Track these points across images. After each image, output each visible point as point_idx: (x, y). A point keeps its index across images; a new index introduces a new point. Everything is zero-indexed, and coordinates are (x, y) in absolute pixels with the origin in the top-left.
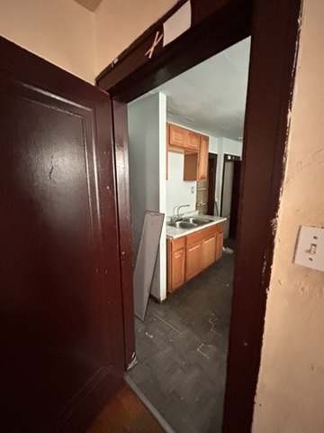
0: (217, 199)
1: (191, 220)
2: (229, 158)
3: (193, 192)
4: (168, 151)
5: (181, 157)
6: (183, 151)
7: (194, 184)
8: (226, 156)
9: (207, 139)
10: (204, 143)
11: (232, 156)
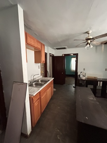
0: (48, 70)
1: (40, 80)
2: (51, 55)
3: (39, 68)
4: (26, 48)
5: (33, 52)
6: (33, 49)
7: (39, 64)
8: (50, 54)
9: (44, 45)
10: (43, 46)
11: (52, 54)
